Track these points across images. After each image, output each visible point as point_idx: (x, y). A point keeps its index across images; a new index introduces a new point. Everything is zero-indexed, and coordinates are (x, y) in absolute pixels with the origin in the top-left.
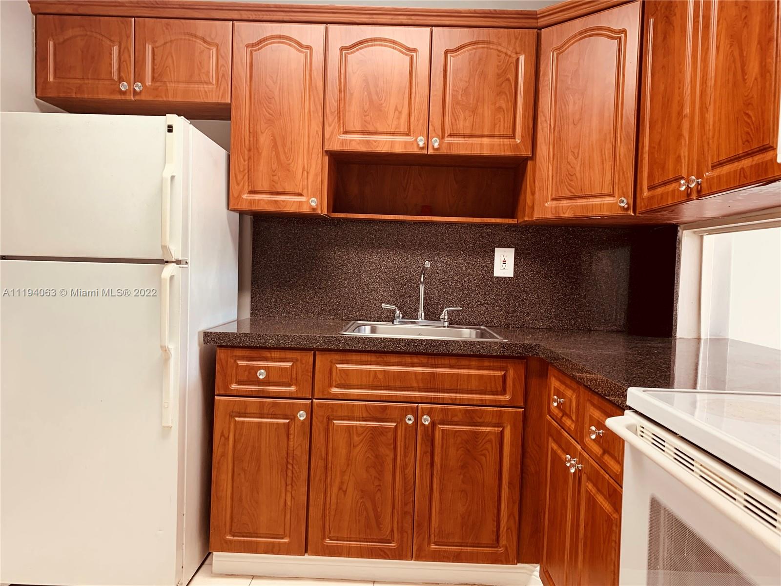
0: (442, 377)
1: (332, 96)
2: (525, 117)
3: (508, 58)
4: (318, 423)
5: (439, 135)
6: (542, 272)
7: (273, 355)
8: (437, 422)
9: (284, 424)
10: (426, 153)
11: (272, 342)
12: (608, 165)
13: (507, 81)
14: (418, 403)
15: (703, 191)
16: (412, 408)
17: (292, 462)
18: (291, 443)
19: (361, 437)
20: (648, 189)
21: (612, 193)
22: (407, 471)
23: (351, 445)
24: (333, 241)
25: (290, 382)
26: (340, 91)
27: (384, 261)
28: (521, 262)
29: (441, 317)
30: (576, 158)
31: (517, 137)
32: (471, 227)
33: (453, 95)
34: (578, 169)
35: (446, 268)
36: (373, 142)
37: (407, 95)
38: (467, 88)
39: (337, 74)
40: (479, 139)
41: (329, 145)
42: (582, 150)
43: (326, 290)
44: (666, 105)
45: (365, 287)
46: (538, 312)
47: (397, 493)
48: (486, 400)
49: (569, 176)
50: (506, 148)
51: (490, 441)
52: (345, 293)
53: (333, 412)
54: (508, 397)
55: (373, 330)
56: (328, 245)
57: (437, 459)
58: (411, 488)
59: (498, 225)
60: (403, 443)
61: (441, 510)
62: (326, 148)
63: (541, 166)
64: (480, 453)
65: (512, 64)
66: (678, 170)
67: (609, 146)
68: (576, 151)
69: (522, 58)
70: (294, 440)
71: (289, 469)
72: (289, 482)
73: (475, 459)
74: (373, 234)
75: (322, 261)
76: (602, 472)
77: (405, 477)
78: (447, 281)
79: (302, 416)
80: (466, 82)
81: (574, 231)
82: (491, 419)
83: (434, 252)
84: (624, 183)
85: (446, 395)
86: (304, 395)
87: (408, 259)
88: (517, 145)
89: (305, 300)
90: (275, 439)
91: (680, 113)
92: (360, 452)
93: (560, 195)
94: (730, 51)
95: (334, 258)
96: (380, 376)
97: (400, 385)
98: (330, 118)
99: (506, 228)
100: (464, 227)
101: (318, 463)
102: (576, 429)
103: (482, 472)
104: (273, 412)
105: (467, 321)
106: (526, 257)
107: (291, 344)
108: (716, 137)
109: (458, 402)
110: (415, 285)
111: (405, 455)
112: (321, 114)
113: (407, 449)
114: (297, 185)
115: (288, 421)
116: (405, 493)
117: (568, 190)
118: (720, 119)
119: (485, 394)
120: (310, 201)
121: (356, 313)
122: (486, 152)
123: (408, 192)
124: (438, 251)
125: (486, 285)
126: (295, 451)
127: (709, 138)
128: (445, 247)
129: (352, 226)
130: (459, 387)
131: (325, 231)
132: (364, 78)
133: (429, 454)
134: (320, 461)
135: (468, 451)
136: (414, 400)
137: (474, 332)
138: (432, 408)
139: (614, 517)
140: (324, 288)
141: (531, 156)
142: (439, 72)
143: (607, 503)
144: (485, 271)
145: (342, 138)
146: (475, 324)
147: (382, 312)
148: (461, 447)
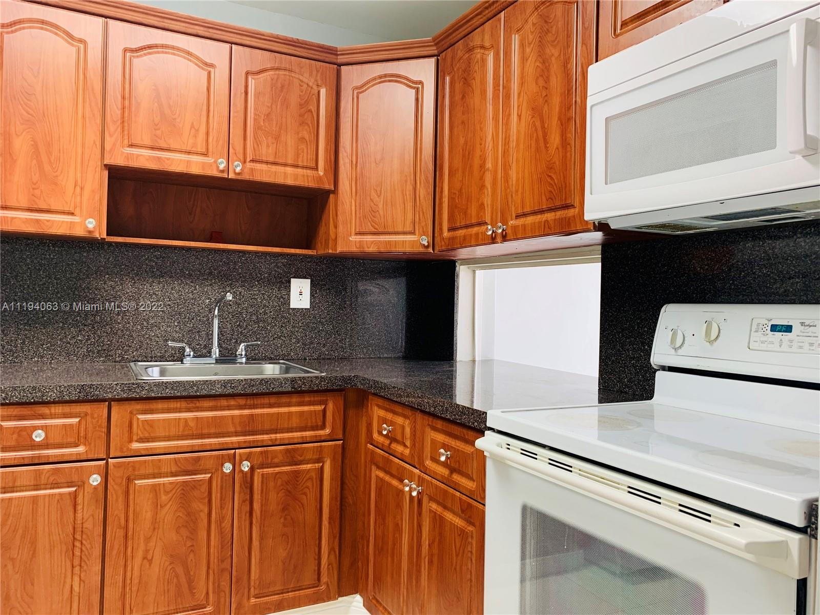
0: (261, 418)
1: (113, 101)
2: (327, 149)
3: (310, 89)
4: (115, 486)
5: (240, 159)
6: (336, 303)
7: (53, 411)
8: (256, 467)
9: (70, 493)
10: (227, 177)
11: (53, 395)
12: (409, 206)
13: (310, 113)
14: (235, 449)
15: (508, 235)
16: (229, 455)
17: (80, 539)
18: (79, 515)
19: (170, 495)
20: (448, 230)
21: (413, 232)
22: (223, 525)
23: (157, 506)
24: (102, 268)
25: (77, 441)
26: (124, 98)
27: (167, 292)
28: (316, 293)
29: (237, 353)
30: (379, 196)
31: (319, 170)
32: (266, 257)
33: (255, 120)
34: (381, 206)
35: (240, 300)
36: (166, 160)
37: (204, 113)
38: (269, 113)
39: (120, 77)
40: (283, 168)
41: (110, 159)
42: (384, 190)
43: (94, 327)
44: (467, 156)
45: (145, 323)
46: (333, 343)
47: (212, 550)
48: (306, 436)
49: (373, 213)
50: (310, 179)
51: (311, 479)
52: (119, 329)
53: (134, 470)
54: (328, 431)
55: (162, 373)
56: (96, 274)
57: (256, 506)
58: (228, 542)
59: (294, 255)
60: (219, 495)
61: (261, 559)
62: (107, 161)
63: (344, 201)
64: (301, 492)
65: (314, 96)
66: (482, 216)
67: (410, 187)
68: (379, 189)
69: (323, 92)
70: (83, 511)
71: (76, 547)
72: (76, 562)
73: (296, 499)
74: (154, 262)
75: (89, 292)
76: (451, 490)
77: (221, 532)
78: (241, 313)
79: (95, 480)
80: (268, 107)
81: (364, 264)
82: (311, 455)
83: (226, 282)
84: (424, 223)
85: (266, 437)
86: (96, 456)
87: (195, 289)
88: (320, 177)
89: (64, 340)
90: (57, 514)
91: (482, 166)
92: (168, 513)
93: (364, 230)
94: (531, 121)
95: (104, 288)
96: (192, 424)
97: (214, 431)
98: (111, 127)
99: (301, 259)
100: (258, 256)
101: (115, 533)
102: (412, 455)
103: (303, 512)
104: (53, 480)
105: (264, 355)
106: (321, 288)
107: (79, 396)
108: (520, 192)
109: (278, 443)
110: (205, 319)
111: (221, 507)
112: (99, 121)
113: (224, 500)
114: (67, 203)
115: (74, 489)
116: (222, 548)
117: (372, 225)
118: (523, 178)
119: (305, 431)
120: (87, 222)
121: (133, 353)
122: (290, 182)
123: (195, 215)
124: (230, 282)
125: (283, 317)
126: (84, 525)
127: (512, 192)
128: (238, 277)
129: (127, 251)
130: (279, 427)
131: (92, 257)
132: (153, 87)
133: (248, 503)
134: (118, 530)
135: (289, 492)
136: (231, 446)
137: (277, 367)
138: (250, 453)
139: (468, 530)
140: (91, 324)
141: (333, 189)
142: (240, 93)
143: (458, 518)
144: (282, 302)
145: (126, 151)
146: (272, 358)
147: (165, 351)
148: (282, 490)
